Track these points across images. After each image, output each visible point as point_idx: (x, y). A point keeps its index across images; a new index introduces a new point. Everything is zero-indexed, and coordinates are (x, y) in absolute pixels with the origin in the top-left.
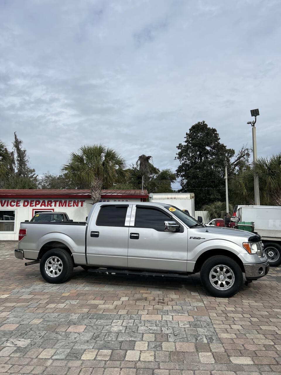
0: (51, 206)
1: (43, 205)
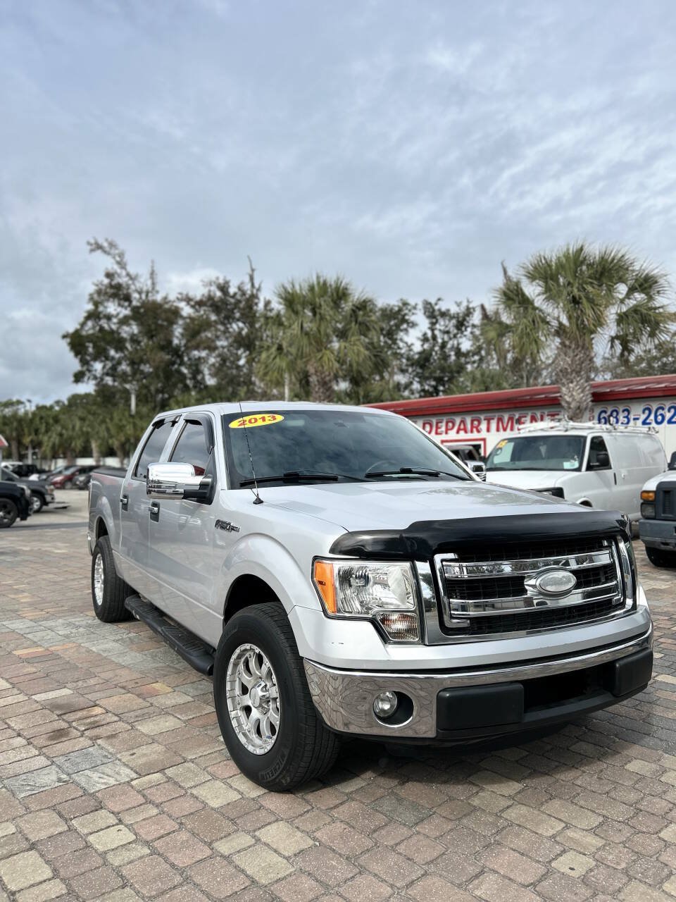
0: (478, 431)
1: (462, 430)
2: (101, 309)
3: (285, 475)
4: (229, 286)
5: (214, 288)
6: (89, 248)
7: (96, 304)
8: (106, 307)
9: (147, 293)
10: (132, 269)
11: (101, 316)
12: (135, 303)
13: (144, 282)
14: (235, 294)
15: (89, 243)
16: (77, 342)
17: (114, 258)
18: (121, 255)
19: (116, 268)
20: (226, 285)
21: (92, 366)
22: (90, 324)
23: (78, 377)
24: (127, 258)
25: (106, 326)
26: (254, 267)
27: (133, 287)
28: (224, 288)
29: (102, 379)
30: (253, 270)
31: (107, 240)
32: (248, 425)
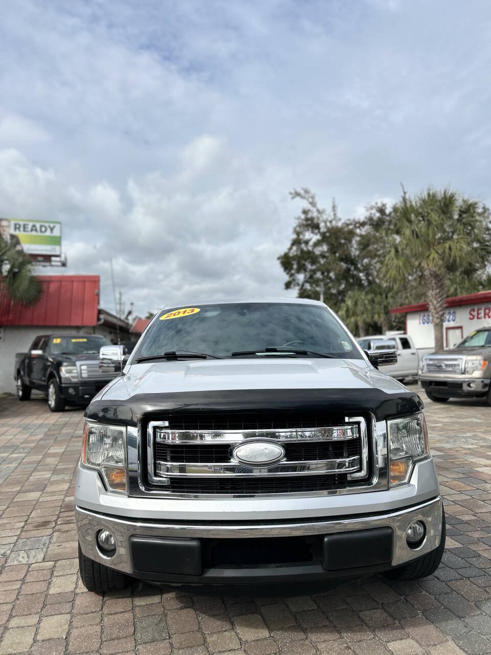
2: (301, 237)
3: (165, 354)
4: (386, 208)
5: (374, 211)
6: (291, 196)
7: (298, 234)
8: (304, 235)
9: (331, 222)
10: (320, 206)
11: (302, 242)
12: (323, 229)
13: (328, 215)
14: (390, 214)
15: (291, 193)
16: (286, 262)
17: (308, 200)
18: (313, 197)
19: (309, 207)
20: (384, 208)
21: (296, 277)
22: (295, 248)
23: (288, 285)
24: (317, 199)
25: (305, 249)
26: (406, 191)
27: (321, 219)
28: (382, 211)
29: (303, 285)
30: (405, 193)
31: (302, 189)
32: (172, 317)
